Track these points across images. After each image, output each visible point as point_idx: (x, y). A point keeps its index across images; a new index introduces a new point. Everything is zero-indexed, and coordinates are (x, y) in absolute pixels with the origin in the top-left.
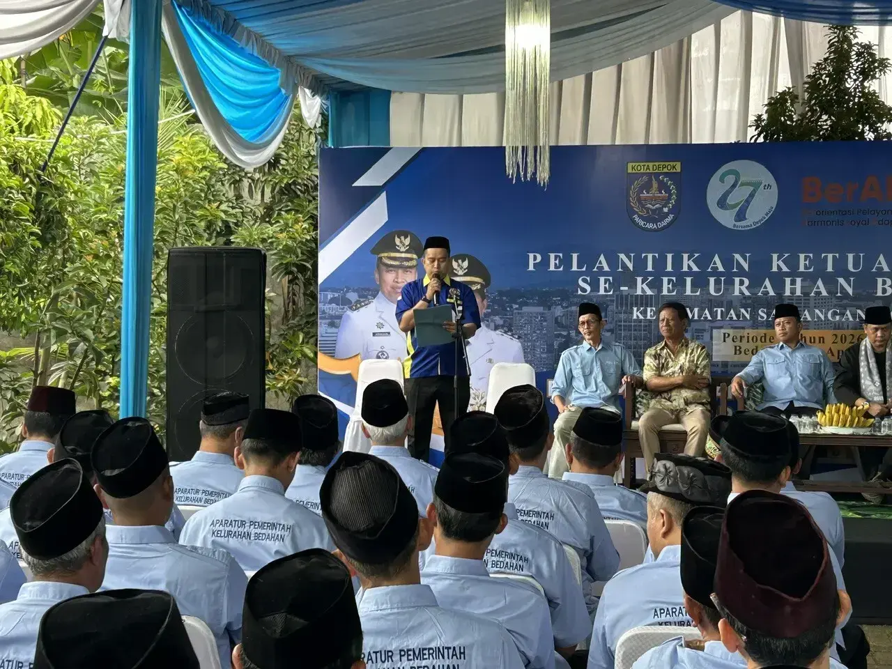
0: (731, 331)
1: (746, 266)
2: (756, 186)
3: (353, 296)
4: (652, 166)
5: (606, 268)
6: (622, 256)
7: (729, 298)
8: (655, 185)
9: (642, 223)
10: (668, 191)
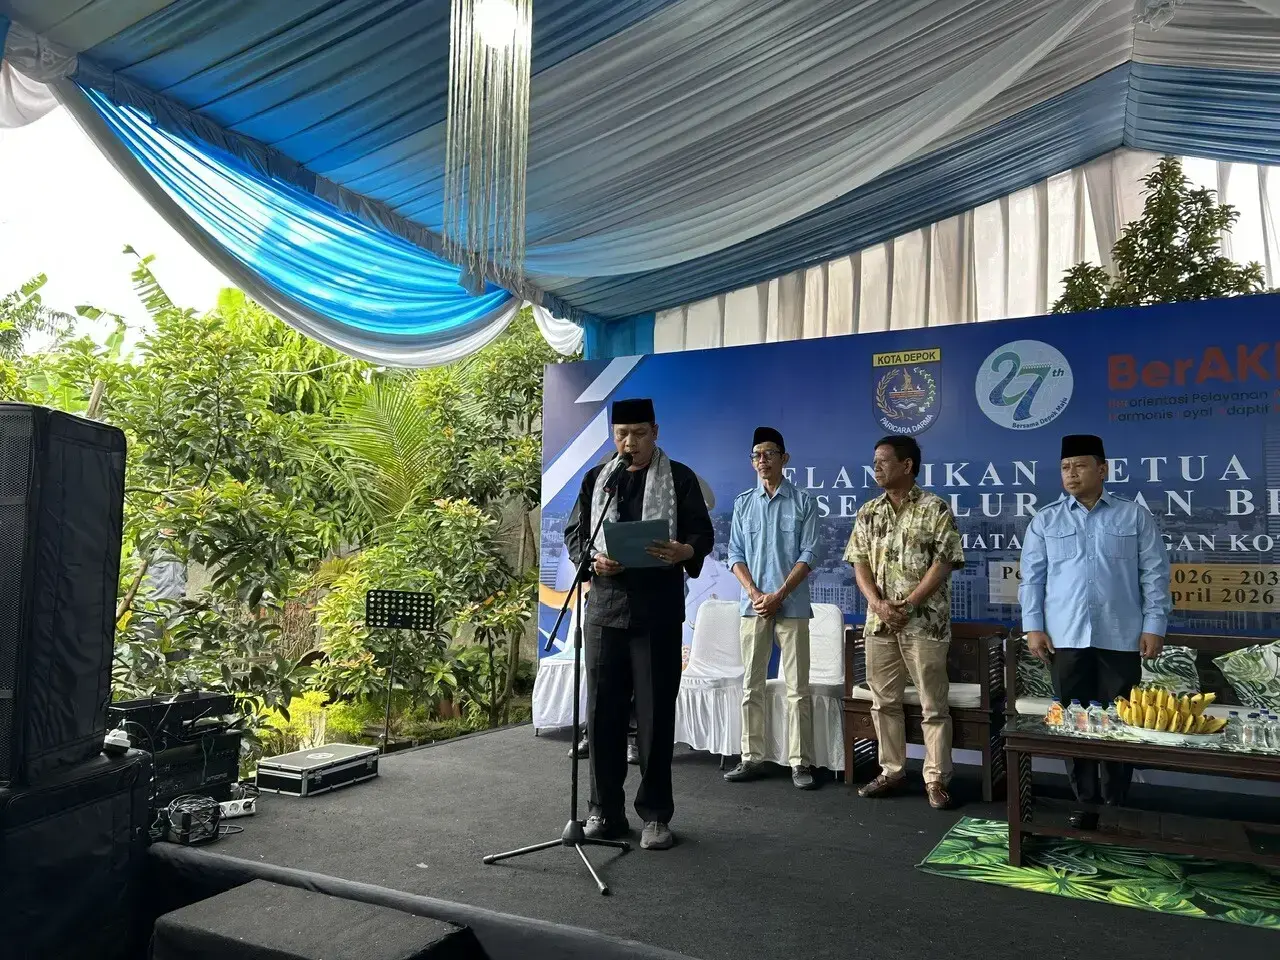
1: (1032, 478)
2: (1042, 372)
4: (902, 357)
5: (849, 485)
7: (1009, 520)
8: (908, 379)
9: (892, 427)
10: (924, 386)
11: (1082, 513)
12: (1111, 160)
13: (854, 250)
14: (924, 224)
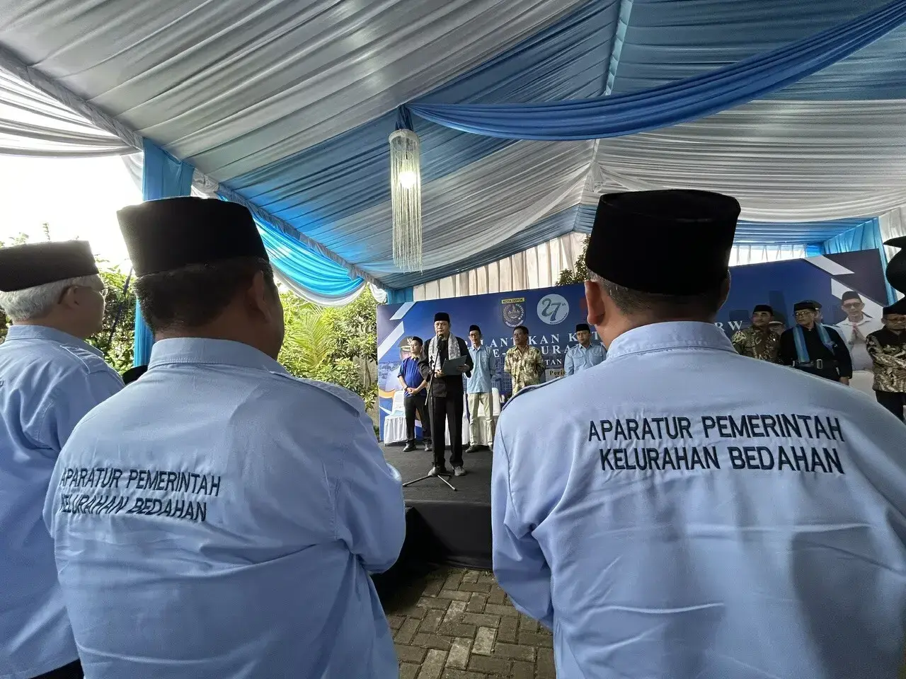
0: (553, 370)
1: (557, 340)
2: (559, 304)
3: (391, 365)
4: (512, 300)
5: (496, 346)
6: (502, 340)
7: (551, 355)
8: (514, 308)
9: (509, 325)
10: (520, 309)
11: (584, 350)
12: (569, 235)
13: (486, 264)
14: (509, 255)
